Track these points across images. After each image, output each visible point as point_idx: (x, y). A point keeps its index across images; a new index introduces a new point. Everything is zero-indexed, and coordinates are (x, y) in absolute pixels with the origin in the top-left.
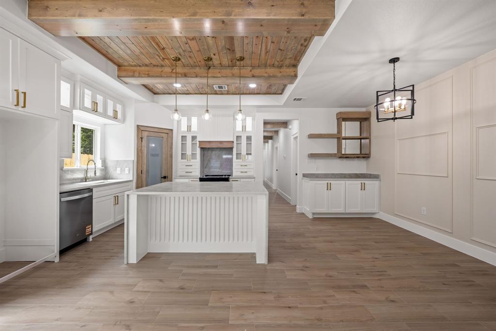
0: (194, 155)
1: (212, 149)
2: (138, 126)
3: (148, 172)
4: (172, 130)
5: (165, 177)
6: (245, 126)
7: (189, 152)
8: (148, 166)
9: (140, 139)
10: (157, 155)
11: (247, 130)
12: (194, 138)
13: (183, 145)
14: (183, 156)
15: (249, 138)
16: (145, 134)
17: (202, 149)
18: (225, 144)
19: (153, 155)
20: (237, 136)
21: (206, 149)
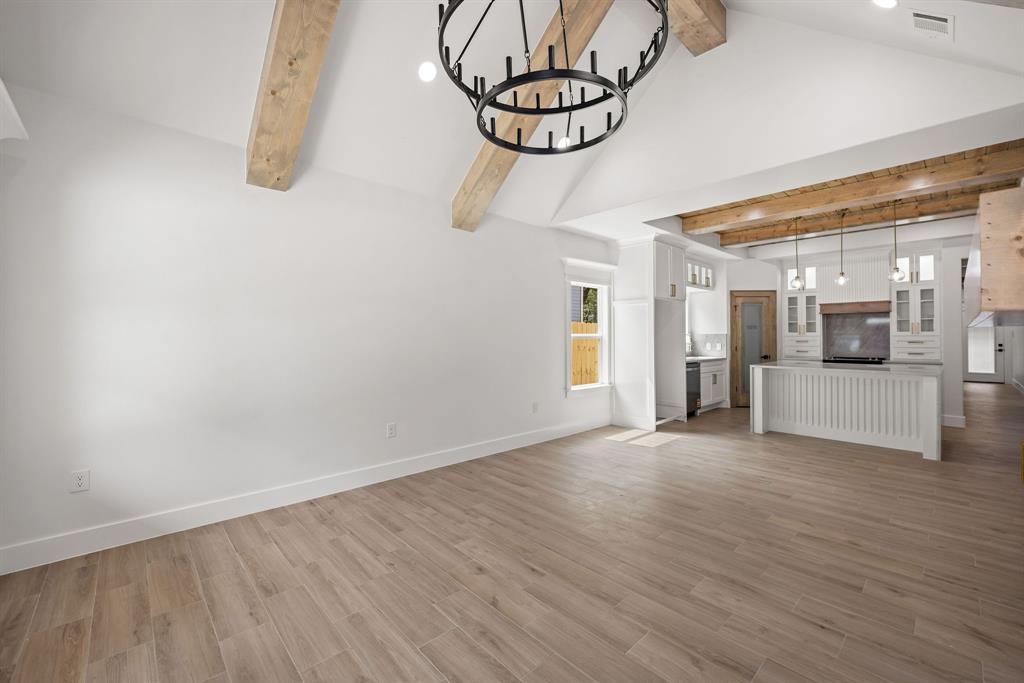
0: (810, 327)
1: (845, 316)
2: (731, 292)
3: (743, 348)
4: (775, 292)
5: (766, 357)
6: (917, 273)
7: (802, 320)
8: (743, 342)
9: (734, 308)
10: (755, 327)
11: (922, 278)
12: (810, 300)
13: (792, 311)
14: (793, 327)
15: (927, 293)
16: (739, 301)
17: (827, 317)
18: (871, 305)
19: (750, 327)
20: (898, 292)
21: (834, 317)
